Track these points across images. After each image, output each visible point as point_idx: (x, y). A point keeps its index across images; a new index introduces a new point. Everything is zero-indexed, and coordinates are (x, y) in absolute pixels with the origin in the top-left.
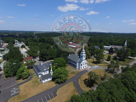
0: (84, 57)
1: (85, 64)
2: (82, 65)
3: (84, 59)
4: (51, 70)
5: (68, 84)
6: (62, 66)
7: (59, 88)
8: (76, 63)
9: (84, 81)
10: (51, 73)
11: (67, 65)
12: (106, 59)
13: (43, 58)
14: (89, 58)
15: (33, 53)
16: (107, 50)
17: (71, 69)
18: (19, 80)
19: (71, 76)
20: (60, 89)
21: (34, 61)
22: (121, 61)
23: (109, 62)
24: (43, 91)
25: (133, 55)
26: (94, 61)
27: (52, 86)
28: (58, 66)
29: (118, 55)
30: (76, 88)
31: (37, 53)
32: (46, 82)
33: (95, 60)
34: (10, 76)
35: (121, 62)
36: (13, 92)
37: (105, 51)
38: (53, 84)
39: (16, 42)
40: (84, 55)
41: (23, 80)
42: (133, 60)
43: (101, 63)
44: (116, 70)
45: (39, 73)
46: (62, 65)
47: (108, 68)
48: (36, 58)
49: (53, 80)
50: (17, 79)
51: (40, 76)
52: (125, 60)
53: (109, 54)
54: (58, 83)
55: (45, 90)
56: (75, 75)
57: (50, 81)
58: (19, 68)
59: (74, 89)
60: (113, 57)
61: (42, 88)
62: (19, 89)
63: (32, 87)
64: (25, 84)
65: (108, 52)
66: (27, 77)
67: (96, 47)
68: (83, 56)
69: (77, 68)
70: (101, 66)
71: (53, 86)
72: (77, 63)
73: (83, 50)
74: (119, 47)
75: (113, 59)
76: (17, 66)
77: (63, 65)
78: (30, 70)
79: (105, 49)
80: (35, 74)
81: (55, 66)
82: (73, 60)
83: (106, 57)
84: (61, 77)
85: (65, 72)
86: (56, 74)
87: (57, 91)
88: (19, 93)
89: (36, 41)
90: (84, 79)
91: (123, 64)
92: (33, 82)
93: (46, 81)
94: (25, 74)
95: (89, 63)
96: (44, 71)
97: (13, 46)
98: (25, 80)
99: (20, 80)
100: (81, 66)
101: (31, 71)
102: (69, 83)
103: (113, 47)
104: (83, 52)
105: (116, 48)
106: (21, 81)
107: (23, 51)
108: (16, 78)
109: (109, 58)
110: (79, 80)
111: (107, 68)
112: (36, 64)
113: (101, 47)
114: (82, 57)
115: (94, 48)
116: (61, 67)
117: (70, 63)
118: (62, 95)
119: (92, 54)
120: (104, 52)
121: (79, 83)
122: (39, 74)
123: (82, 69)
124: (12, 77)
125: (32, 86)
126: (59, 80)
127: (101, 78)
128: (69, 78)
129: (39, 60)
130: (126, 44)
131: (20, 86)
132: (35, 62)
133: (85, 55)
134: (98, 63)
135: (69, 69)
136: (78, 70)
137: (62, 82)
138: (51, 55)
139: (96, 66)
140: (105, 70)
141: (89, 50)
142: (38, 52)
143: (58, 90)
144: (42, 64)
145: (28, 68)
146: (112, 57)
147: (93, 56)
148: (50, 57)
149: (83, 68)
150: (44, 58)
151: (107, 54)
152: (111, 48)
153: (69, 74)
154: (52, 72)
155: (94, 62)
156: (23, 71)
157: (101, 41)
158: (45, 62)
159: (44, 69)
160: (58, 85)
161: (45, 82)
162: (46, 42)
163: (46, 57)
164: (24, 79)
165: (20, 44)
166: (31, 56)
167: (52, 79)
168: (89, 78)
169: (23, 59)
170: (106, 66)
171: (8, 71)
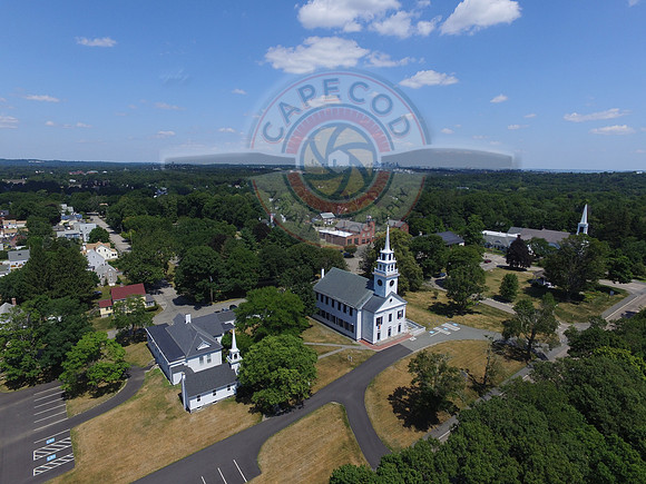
0: (388, 282)
1: (395, 316)
2: (379, 321)
3: (392, 294)
4: (234, 350)
5: (313, 416)
6: (288, 326)
7: (272, 435)
8: (352, 312)
9: (390, 397)
10: (233, 360)
11: (311, 321)
12: (497, 291)
13: (194, 291)
14: (413, 290)
15: (148, 267)
16: (499, 249)
17: (327, 342)
18: (74, 397)
19: (327, 375)
20: (274, 438)
21: (153, 305)
22: (565, 302)
23: (508, 308)
24: (192, 450)
25: (619, 273)
26: (436, 301)
27: (237, 426)
28: (264, 330)
29: (552, 271)
30: (353, 435)
31: (166, 267)
32: (210, 407)
33: (443, 298)
34: (32, 381)
35: (563, 305)
36: (44, 461)
37: (487, 256)
38: (244, 418)
39: (67, 213)
40: (392, 272)
41: (95, 400)
42: (619, 296)
43: (471, 312)
44: (544, 345)
45: (173, 365)
46: (285, 320)
47: (506, 335)
48: (162, 290)
49: (243, 394)
50: (65, 396)
51: (178, 378)
52: (581, 298)
53: (506, 268)
54: (264, 409)
55: (203, 444)
56: (349, 370)
57: (226, 401)
58: (75, 342)
59: (346, 438)
60: (529, 281)
61: (190, 438)
62: (75, 445)
63: (138, 431)
64: (105, 417)
65: (501, 260)
66: (115, 385)
67: (447, 236)
68: (386, 279)
69: (359, 337)
70: (473, 326)
71: (243, 427)
72: (359, 314)
73: (387, 251)
74: (554, 237)
75: (527, 291)
76: (65, 332)
77: (292, 322)
78: (132, 347)
79: (489, 245)
80: (156, 367)
81: (250, 329)
82: (339, 300)
83: (494, 284)
84: (278, 382)
85: (302, 357)
86: (259, 366)
87: (263, 448)
88: (72, 464)
89: (162, 208)
90: (390, 389)
91: (575, 313)
92: (143, 408)
93: (208, 399)
94: (105, 370)
95: (414, 311)
96: (200, 355)
97: (49, 232)
98: (107, 397)
99: (79, 400)
100: (376, 328)
101: (136, 353)
102: (321, 411)
103: (527, 235)
104: (387, 261)
105: (542, 242)
106: (85, 402)
107: (100, 257)
108: (58, 387)
109: (509, 286)
110: (369, 394)
111: (499, 337)
112: (158, 320)
113: (470, 236)
114: (380, 283)
115: (439, 241)
116: (280, 333)
117: (324, 314)
118: (287, 469)
119: (428, 272)
120: (486, 262)
121: (370, 407)
122: (176, 370)
123: (382, 339)
124: (40, 383)
125: (138, 425)
126: (273, 397)
127: (471, 385)
128: (322, 384)
129: (177, 302)
130: (584, 222)
131: (78, 429)
132: (156, 308)
133: (395, 272)
134: (459, 314)
135: (318, 342)
136: (364, 346)
137: (285, 407)
138: (233, 275)
139: (448, 328)
140: (493, 345)
141: (415, 250)
142: (173, 263)
143: (265, 447)
144: (188, 319)
145: (123, 340)
146: (524, 283)
147: (433, 279)
148: (229, 284)
149: (384, 337)
150: (199, 290)
151: (501, 267)
152: (518, 243)
153: (318, 368)
154: (239, 358)
155: (438, 309)
156: (95, 356)
157: (469, 209)
158: (206, 311)
159: (200, 343)
160: (264, 418)
161: (201, 404)
162: (208, 213)
163: (208, 285)
164: (99, 393)
165: (83, 226)
166: (134, 280)
167: (237, 390)
168: (413, 382)
169: (98, 296)
170: (495, 324)
171: (22, 357)
